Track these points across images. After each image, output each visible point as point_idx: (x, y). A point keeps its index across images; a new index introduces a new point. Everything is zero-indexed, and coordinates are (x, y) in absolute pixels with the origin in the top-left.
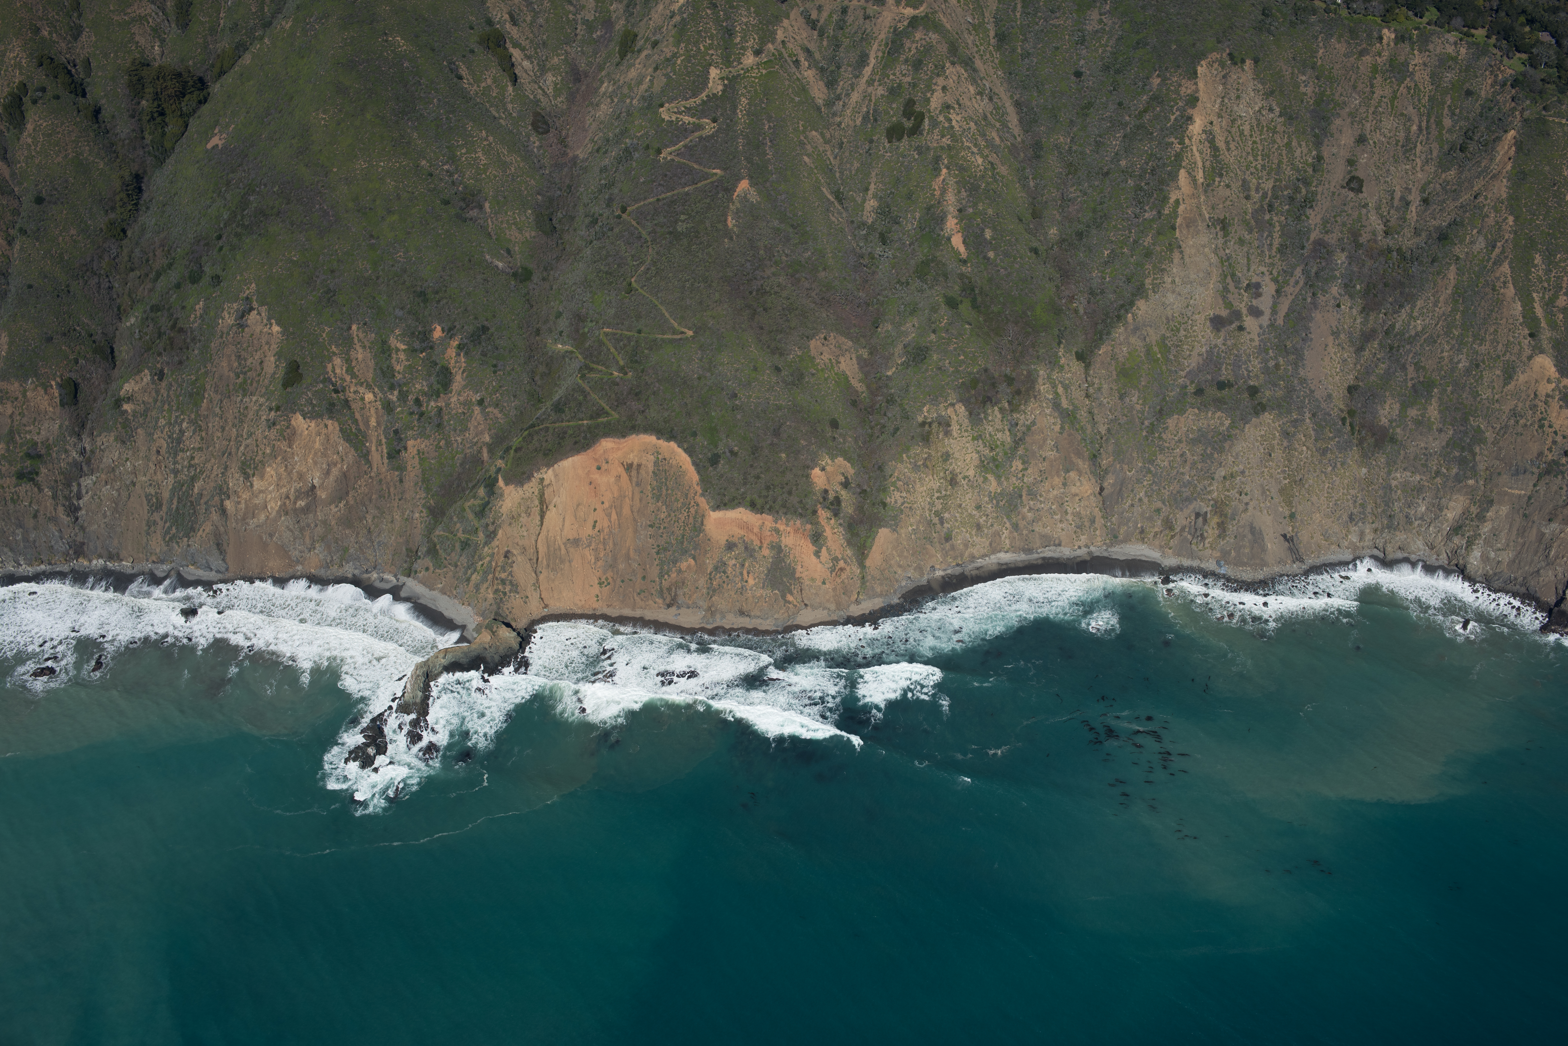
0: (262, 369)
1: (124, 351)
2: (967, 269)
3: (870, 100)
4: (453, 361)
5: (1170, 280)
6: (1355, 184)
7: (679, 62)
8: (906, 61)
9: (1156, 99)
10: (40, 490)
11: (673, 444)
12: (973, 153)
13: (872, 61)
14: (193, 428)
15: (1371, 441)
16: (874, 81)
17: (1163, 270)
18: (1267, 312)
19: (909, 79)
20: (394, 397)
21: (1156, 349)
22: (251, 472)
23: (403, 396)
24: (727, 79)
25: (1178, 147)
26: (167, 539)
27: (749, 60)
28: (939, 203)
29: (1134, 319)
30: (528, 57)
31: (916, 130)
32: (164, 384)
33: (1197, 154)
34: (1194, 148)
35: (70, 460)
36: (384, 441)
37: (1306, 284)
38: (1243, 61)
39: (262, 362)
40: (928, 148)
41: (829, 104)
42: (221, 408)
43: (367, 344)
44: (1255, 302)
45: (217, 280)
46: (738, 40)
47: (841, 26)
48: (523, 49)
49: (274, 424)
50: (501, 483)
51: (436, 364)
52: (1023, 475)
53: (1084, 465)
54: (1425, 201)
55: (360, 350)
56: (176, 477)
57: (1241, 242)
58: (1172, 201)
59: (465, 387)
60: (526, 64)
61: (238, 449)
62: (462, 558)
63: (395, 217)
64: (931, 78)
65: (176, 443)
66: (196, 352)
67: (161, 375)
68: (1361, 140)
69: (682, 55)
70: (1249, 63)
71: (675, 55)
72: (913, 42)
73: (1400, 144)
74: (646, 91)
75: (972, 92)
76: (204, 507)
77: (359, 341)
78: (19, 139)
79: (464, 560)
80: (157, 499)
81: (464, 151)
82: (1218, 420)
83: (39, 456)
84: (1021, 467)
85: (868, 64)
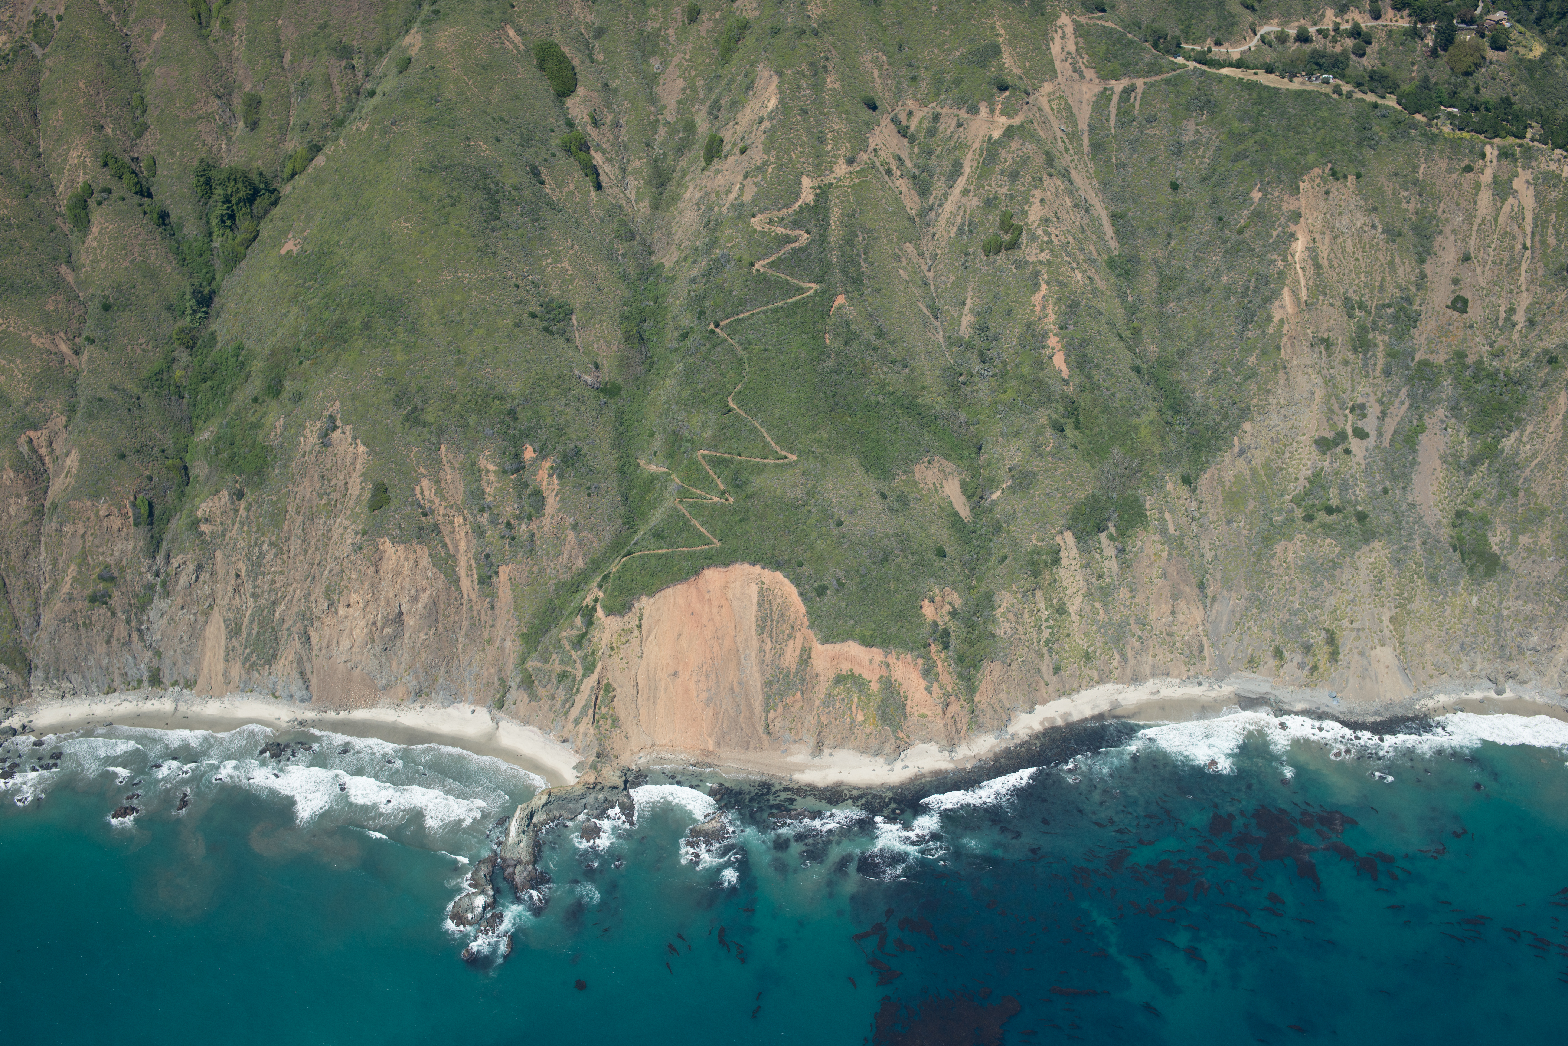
0: (347, 490)
1: (199, 468)
2: (1069, 390)
3: (965, 211)
4: (545, 483)
5: (1274, 401)
6: (1460, 304)
7: (770, 170)
8: (1002, 172)
9: (1258, 215)
10: (114, 614)
11: (779, 575)
12: (1073, 268)
13: (967, 170)
14: (274, 550)
15: (1481, 568)
16: (969, 191)
17: (1269, 391)
18: (1373, 434)
19: (1004, 190)
20: (484, 518)
21: (1262, 472)
22: (336, 598)
23: (494, 521)
24: (819, 187)
25: (1281, 265)
26: (247, 666)
27: (841, 169)
28: (1039, 319)
29: (1240, 443)
30: (610, 161)
31: (1014, 245)
32: (243, 505)
33: (1300, 271)
34: (1298, 266)
35: (145, 582)
36: (474, 565)
37: (1411, 406)
38: (1345, 177)
39: (346, 483)
40: (1027, 263)
41: (923, 213)
42: (303, 530)
43: (457, 466)
44: (1360, 424)
45: (298, 397)
46: (829, 147)
47: (932, 132)
48: (604, 152)
49: (361, 548)
50: (600, 613)
51: (528, 486)
52: (1131, 603)
53: (1191, 591)
54: (1531, 323)
55: (449, 471)
56: (256, 601)
57: (1346, 363)
58: (1276, 320)
59: (559, 510)
60: (607, 168)
61: (322, 574)
62: (560, 690)
63: (482, 331)
64: (1029, 190)
65: (257, 566)
66: (277, 471)
67: (240, 495)
68: (1466, 258)
69: (772, 163)
70: (1351, 178)
71: (766, 164)
72: (1009, 152)
73: (1505, 263)
74: (736, 199)
75: (1069, 204)
76: (285, 633)
77: (448, 462)
78: (83, 242)
79: (561, 694)
80: (236, 624)
81: (549, 261)
82: (1329, 547)
83: (112, 579)
84: (1129, 595)
85: (962, 174)
